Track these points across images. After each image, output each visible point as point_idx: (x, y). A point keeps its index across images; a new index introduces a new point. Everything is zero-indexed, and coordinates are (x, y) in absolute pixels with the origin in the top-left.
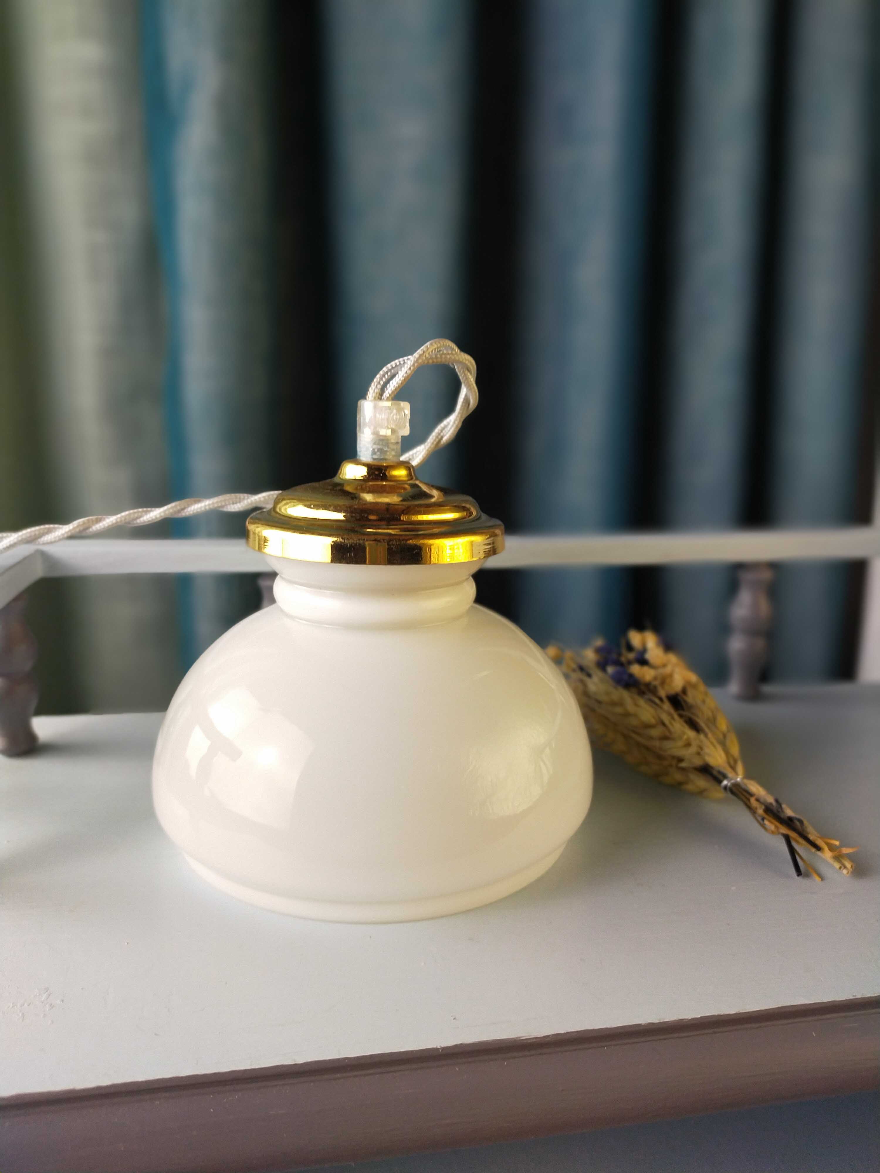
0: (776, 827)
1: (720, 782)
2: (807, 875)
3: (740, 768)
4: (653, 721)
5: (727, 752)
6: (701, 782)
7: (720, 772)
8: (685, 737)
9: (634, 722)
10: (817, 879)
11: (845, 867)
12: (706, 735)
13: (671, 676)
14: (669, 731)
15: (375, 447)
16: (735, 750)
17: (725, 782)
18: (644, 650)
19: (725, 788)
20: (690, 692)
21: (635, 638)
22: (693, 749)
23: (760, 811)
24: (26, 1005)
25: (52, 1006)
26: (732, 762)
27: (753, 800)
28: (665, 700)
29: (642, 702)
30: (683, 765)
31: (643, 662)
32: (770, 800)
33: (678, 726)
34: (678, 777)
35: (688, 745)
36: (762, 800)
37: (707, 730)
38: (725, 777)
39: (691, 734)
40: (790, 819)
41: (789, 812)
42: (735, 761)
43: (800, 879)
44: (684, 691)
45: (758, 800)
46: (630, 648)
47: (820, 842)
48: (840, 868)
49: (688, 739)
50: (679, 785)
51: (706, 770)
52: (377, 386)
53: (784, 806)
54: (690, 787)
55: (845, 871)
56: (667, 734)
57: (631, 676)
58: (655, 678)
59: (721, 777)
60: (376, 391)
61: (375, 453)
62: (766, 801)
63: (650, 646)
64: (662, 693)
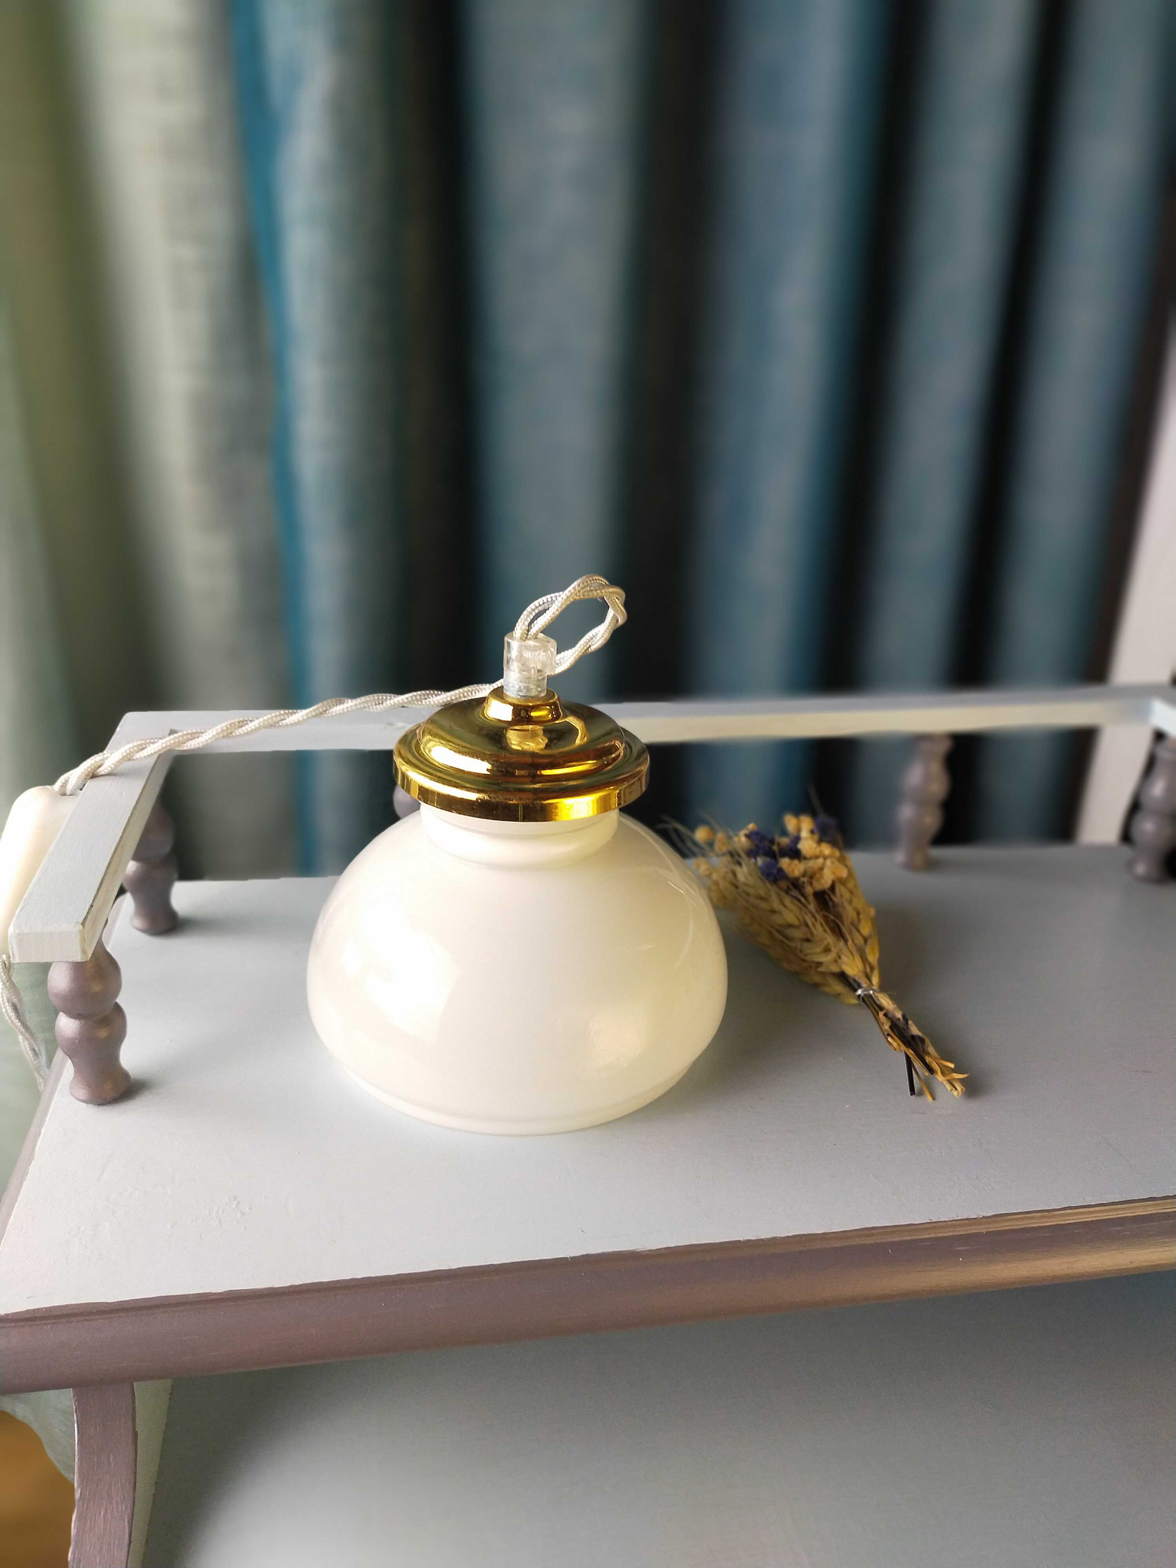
0: (898, 1045)
1: (856, 990)
2: (921, 1094)
3: (875, 980)
4: (796, 922)
5: (864, 959)
6: (838, 987)
7: (855, 980)
8: (825, 943)
9: (777, 919)
10: (929, 1098)
11: (956, 1089)
12: (846, 941)
13: (821, 869)
14: (812, 933)
15: (521, 684)
16: (873, 957)
17: (859, 992)
18: (797, 839)
19: (859, 996)
20: (839, 889)
21: (791, 823)
22: (832, 956)
23: (887, 1027)
24: (220, 1212)
25: (243, 1214)
26: (868, 970)
27: (881, 1014)
28: (811, 898)
29: (788, 901)
30: (821, 969)
31: (795, 854)
32: (899, 1015)
33: (820, 931)
34: (817, 979)
35: (827, 950)
36: (890, 1016)
37: (848, 936)
38: (860, 986)
39: (830, 939)
40: (913, 1037)
41: (914, 1030)
42: (872, 969)
43: (913, 1097)
44: (833, 888)
45: (885, 1015)
46: (784, 833)
47: (935, 1066)
48: (951, 1090)
49: (828, 944)
50: (816, 985)
51: (842, 977)
52: (524, 623)
53: (910, 1022)
54: (827, 989)
55: (955, 1093)
56: (809, 936)
57: (780, 870)
58: (804, 874)
59: (856, 986)
60: (523, 627)
61: (521, 691)
62: (894, 1016)
63: (804, 834)
64: (809, 890)
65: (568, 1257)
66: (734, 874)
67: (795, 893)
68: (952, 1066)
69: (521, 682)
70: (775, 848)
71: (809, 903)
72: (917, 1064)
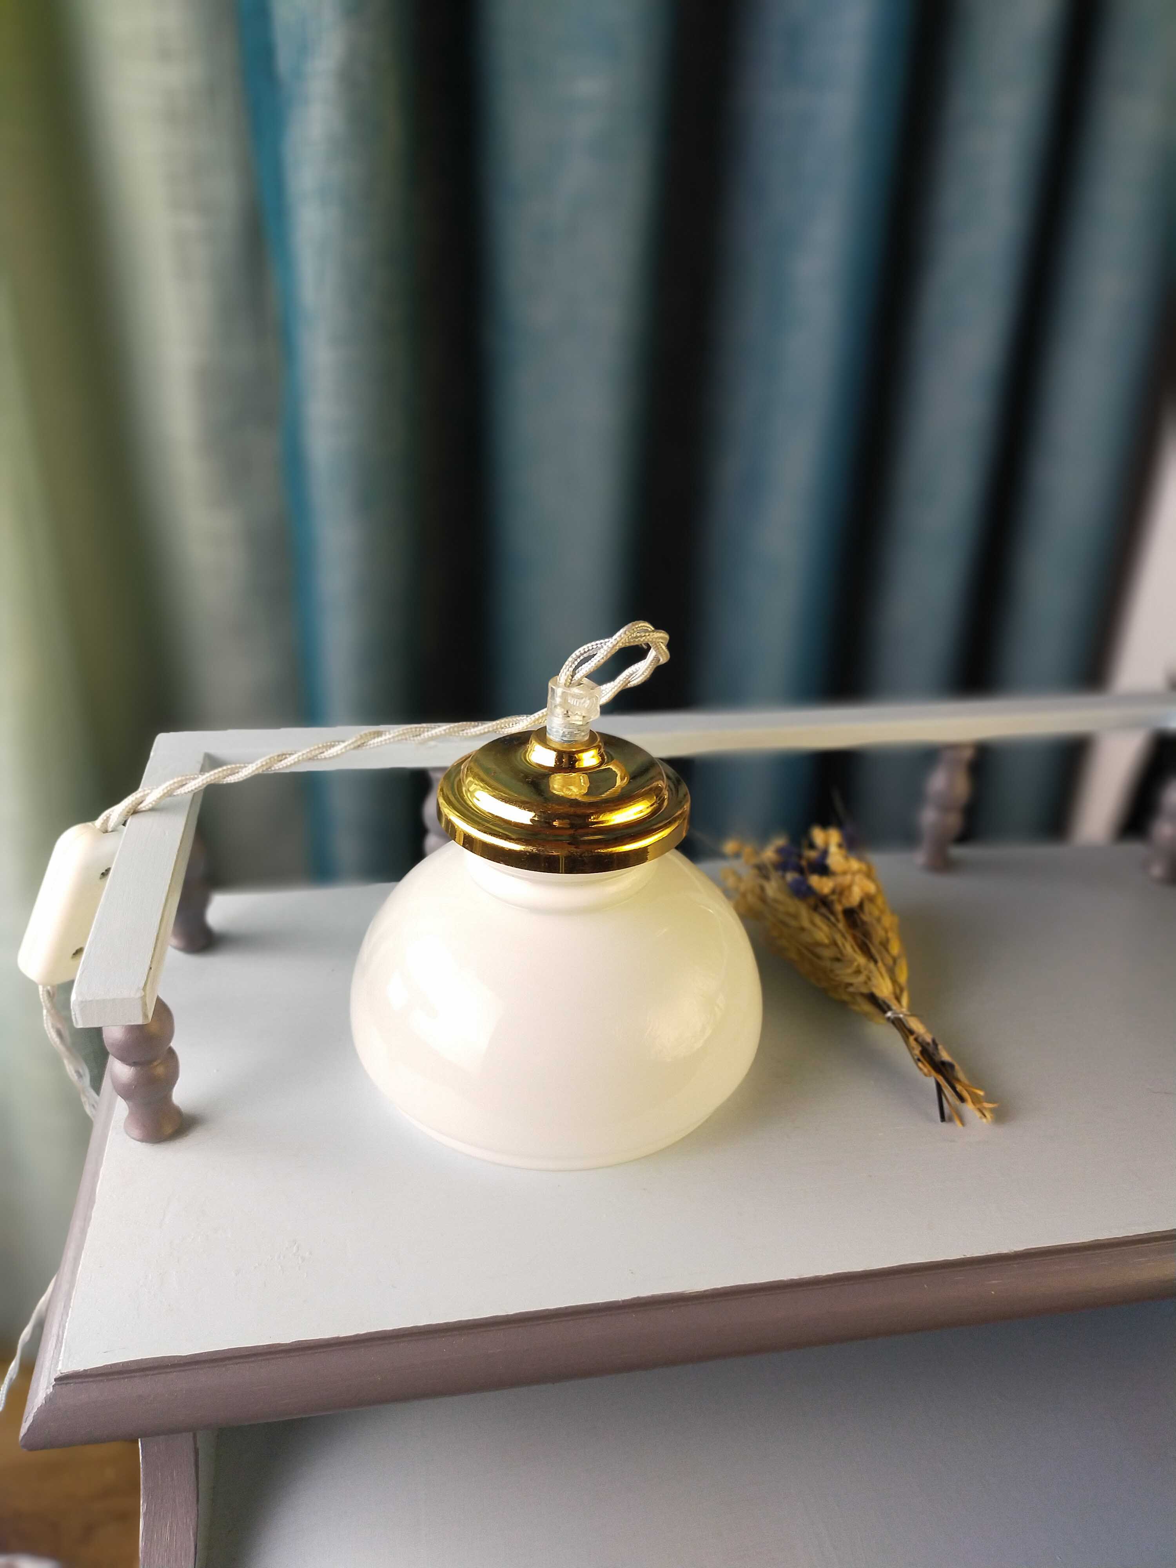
0: (929, 1071)
1: (885, 1012)
2: (951, 1120)
3: (905, 1000)
4: (826, 941)
5: (894, 981)
6: (867, 1007)
7: (885, 1003)
8: (856, 964)
9: (805, 938)
10: (958, 1123)
11: (985, 1116)
12: (876, 962)
13: (850, 887)
14: (841, 952)
15: (564, 730)
16: (903, 977)
17: (889, 1014)
18: (825, 853)
19: (889, 1019)
20: (867, 907)
21: (818, 836)
22: (862, 978)
23: (917, 1051)
24: (282, 1258)
25: (303, 1259)
26: (898, 991)
27: (911, 1038)
28: (841, 916)
29: (818, 920)
30: (851, 989)
31: (823, 869)
32: (928, 1038)
33: (851, 951)
34: (846, 998)
35: (858, 972)
36: (920, 1039)
37: (878, 957)
38: (890, 1009)
39: (861, 960)
40: (943, 1063)
41: (945, 1056)
42: (902, 990)
43: (944, 1124)
44: (861, 905)
45: (916, 1040)
46: (812, 846)
47: (965, 1094)
48: (981, 1119)
49: (859, 966)
50: (845, 1003)
51: (872, 998)
52: (568, 670)
53: (940, 1047)
54: (856, 1008)
55: (984, 1120)
56: (839, 956)
57: (810, 887)
58: (833, 892)
59: (885, 1007)
60: (568, 673)
61: (565, 736)
62: (924, 1040)
63: (833, 849)
64: (839, 908)
65: (620, 1300)
66: (762, 889)
67: (824, 910)
68: (981, 1093)
69: (565, 727)
70: (804, 863)
71: (838, 920)
72: (947, 1091)
